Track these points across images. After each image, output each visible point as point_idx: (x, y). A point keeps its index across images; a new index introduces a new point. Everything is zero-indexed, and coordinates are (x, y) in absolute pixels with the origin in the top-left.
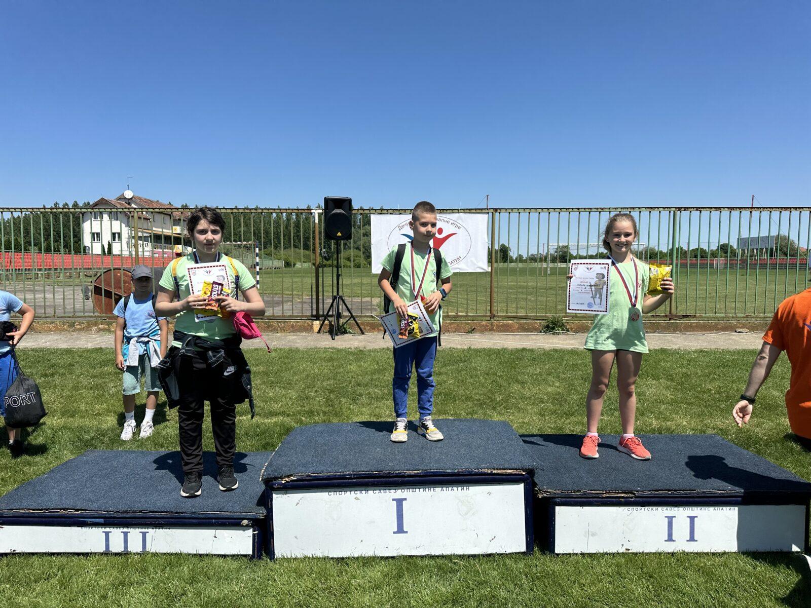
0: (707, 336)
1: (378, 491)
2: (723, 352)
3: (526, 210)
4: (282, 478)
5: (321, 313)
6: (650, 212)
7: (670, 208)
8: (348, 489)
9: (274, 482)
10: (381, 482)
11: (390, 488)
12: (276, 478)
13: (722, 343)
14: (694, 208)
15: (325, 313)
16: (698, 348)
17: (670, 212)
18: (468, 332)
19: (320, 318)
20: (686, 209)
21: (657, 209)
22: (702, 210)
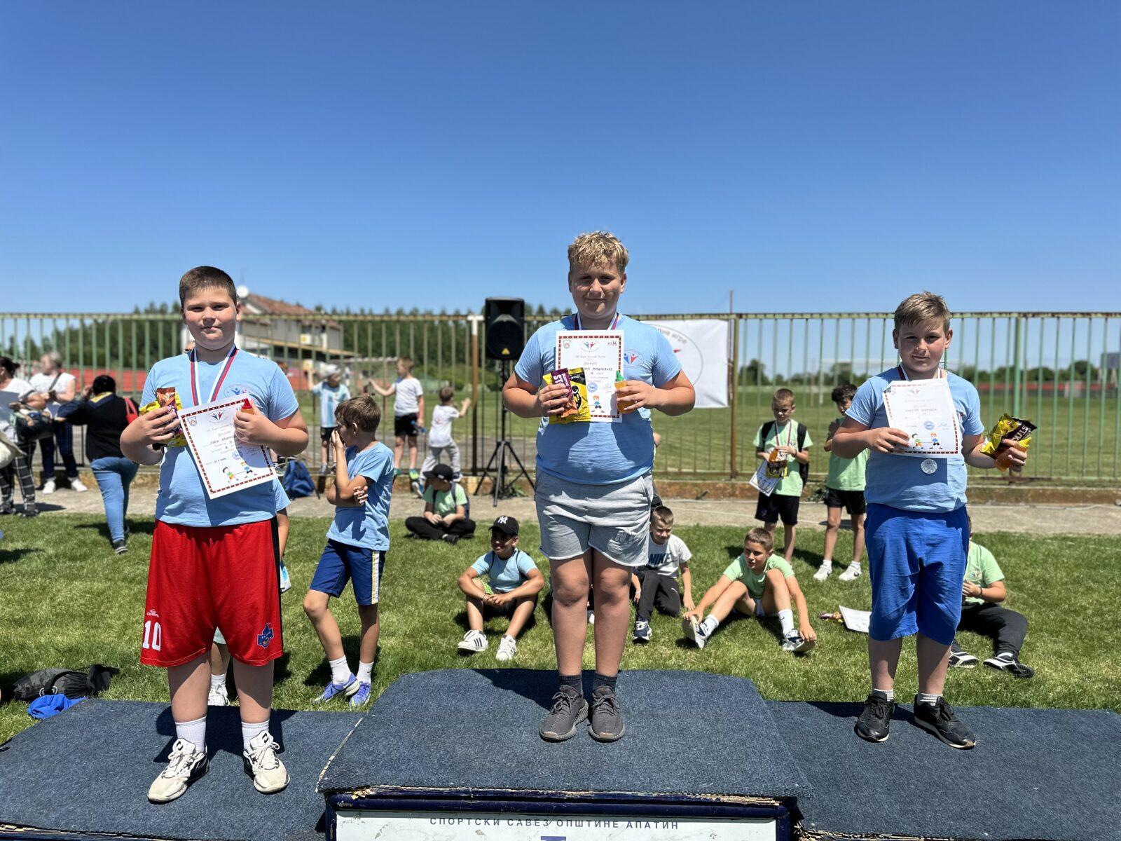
0: (1070, 512)
1: (515, 822)
2: (1100, 541)
3: (787, 316)
4: (351, 790)
5: (479, 465)
6: (978, 319)
7: (1010, 313)
8: (464, 814)
9: (339, 796)
10: (522, 806)
11: (538, 817)
12: (342, 790)
13: (1096, 524)
14: (1048, 313)
15: (486, 466)
16: (1058, 532)
17: (1010, 318)
18: (697, 498)
19: (479, 473)
20: (1034, 315)
21: (989, 315)
22: (1061, 316)
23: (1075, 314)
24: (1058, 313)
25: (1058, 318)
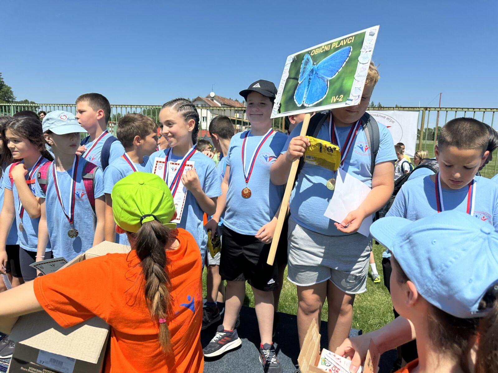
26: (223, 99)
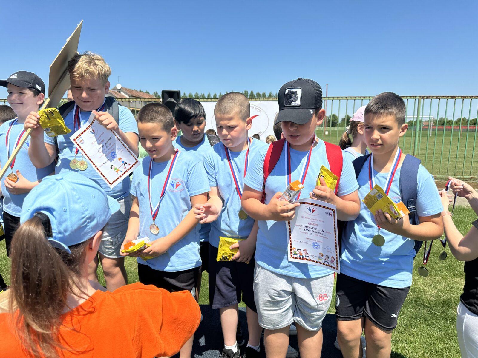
14: (434, 96)
17: (415, 99)
20: (428, 97)
23: (448, 96)
24: (439, 96)
25: (440, 99)
26: (131, 91)
